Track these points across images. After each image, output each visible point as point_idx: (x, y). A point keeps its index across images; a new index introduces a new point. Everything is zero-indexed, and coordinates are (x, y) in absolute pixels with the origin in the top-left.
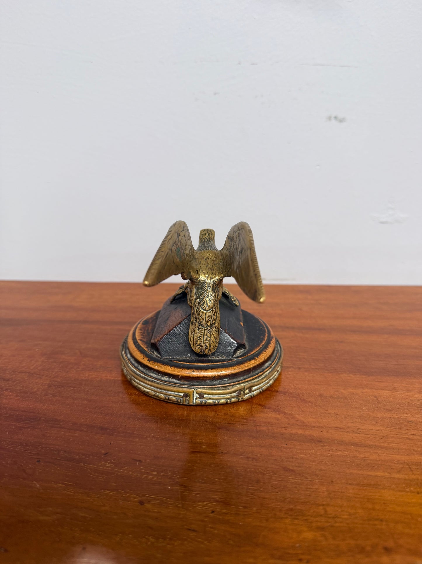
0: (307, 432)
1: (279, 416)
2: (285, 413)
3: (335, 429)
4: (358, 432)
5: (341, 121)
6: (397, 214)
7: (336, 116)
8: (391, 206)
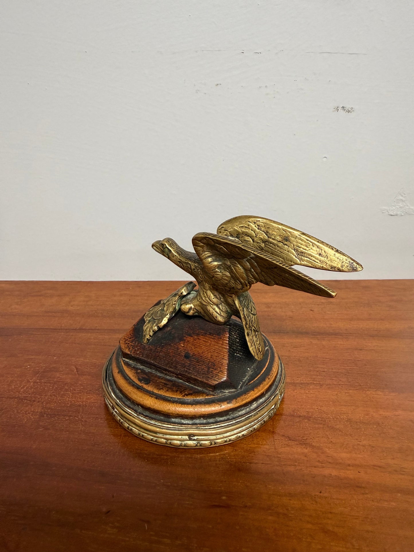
0: (342, 474)
1: (306, 451)
2: (313, 447)
3: (374, 469)
4: (402, 472)
5: (349, 111)
6: (407, 206)
7: (344, 106)
8: (401, 198)
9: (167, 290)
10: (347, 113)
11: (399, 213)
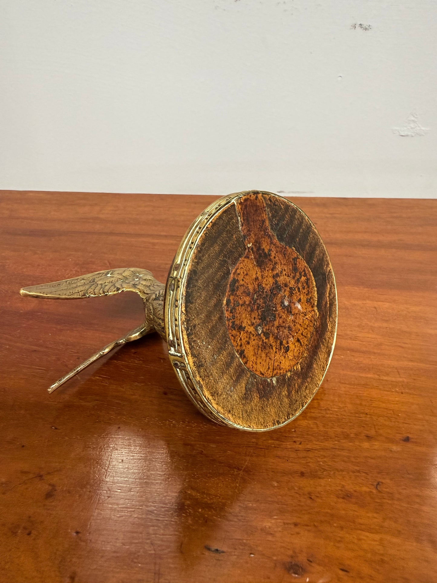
5: (366, 29)
6: (419, 127)
7: (362, 23)
8: (413, 118)
9: (187, 203)
10: (364, 30)
11: (409, 133)
